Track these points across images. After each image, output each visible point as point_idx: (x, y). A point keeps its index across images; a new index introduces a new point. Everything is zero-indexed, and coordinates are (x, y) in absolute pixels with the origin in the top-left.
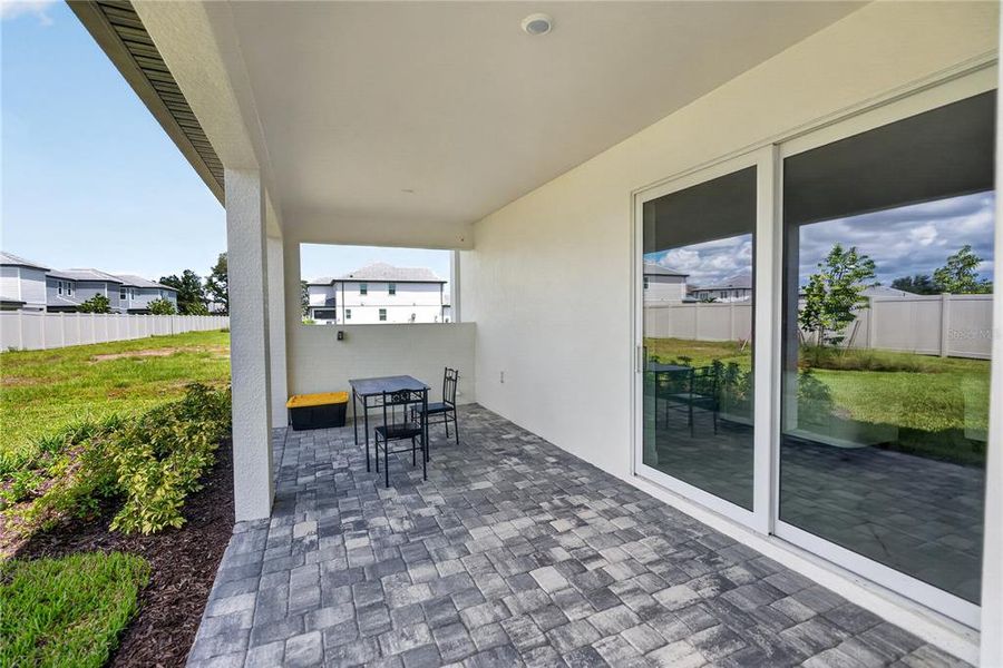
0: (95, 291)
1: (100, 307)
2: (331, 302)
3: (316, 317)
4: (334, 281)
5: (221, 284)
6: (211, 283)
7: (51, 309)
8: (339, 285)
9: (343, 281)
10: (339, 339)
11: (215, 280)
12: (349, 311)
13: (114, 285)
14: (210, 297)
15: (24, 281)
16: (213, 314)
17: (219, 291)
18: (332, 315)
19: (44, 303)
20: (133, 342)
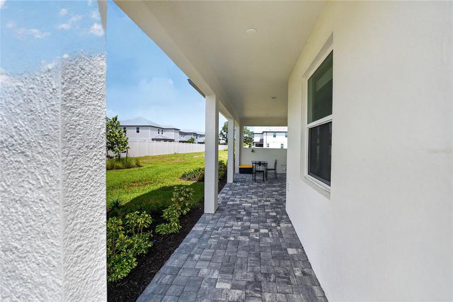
0: (191, 136)
1: (191, 141)
2: (262, 140)
3: (256, 146)
4: (263, 132)
5: (225, 133)
6: (221, 133)
7: (180, 142)
8: (265, 134)
9: (266, 132)
10: (252, 151)
11: (223, 132)
12: (268, 144)
13: (195, 134)
14: (221, 138)
15: (175, 133)
16: (222, 144)
17: (224, 136)
18: (262, 145)
19: (179, 140)
20: (199, 153)
